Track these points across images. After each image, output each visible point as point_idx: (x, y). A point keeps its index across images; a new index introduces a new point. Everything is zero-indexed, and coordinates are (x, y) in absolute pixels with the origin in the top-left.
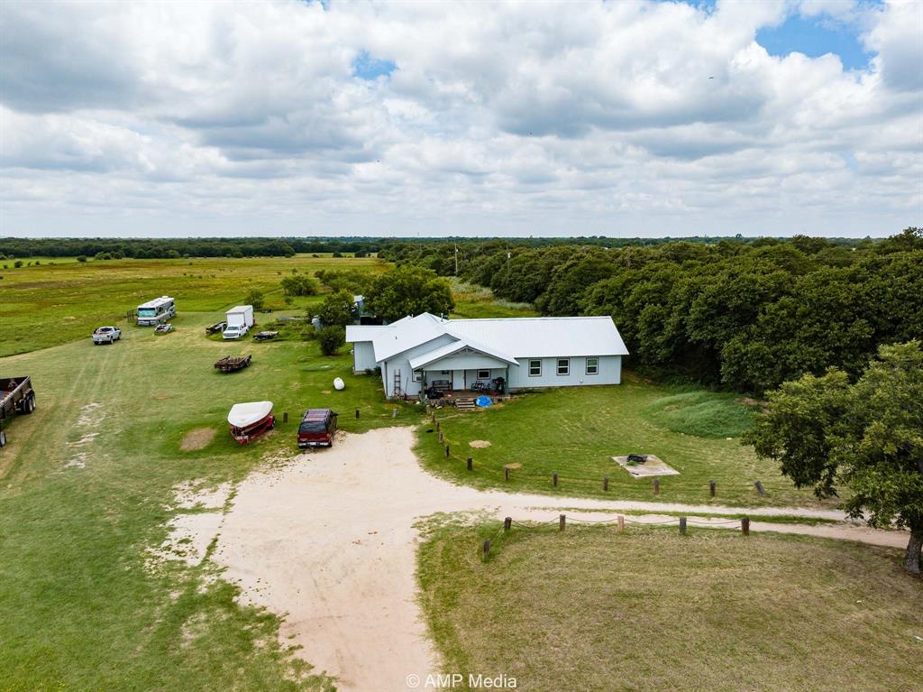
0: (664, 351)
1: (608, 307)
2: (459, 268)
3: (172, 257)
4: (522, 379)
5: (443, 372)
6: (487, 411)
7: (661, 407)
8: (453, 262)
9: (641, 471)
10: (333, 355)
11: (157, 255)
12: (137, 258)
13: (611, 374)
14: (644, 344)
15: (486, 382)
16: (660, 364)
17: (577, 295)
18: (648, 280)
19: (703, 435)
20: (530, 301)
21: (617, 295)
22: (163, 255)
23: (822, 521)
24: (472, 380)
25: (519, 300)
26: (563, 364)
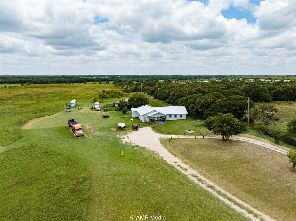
0: (194, 113)
1: (184, 104)
2: (142, 89)
3: (49, 84)
4: (168, 118)
5: (153, 117)
6: (163, 124)
7: (193, 123)
8: (141, 88)
9: (190, 132)
10: (126, 114)
11: (44, 83)
12: (38, 84)
13: (185, 117)
14: (191, 111)
15: (161, 119)
16: (193, 115)
17: (177, 100)
18: (192, 98)
19: (200, 127)
20: (165, 100)
21: (185, 101)
22: (46, 83)
23: (214, 137)
24: (159, 119)
25: (162, 100)
26: (176, 115)
